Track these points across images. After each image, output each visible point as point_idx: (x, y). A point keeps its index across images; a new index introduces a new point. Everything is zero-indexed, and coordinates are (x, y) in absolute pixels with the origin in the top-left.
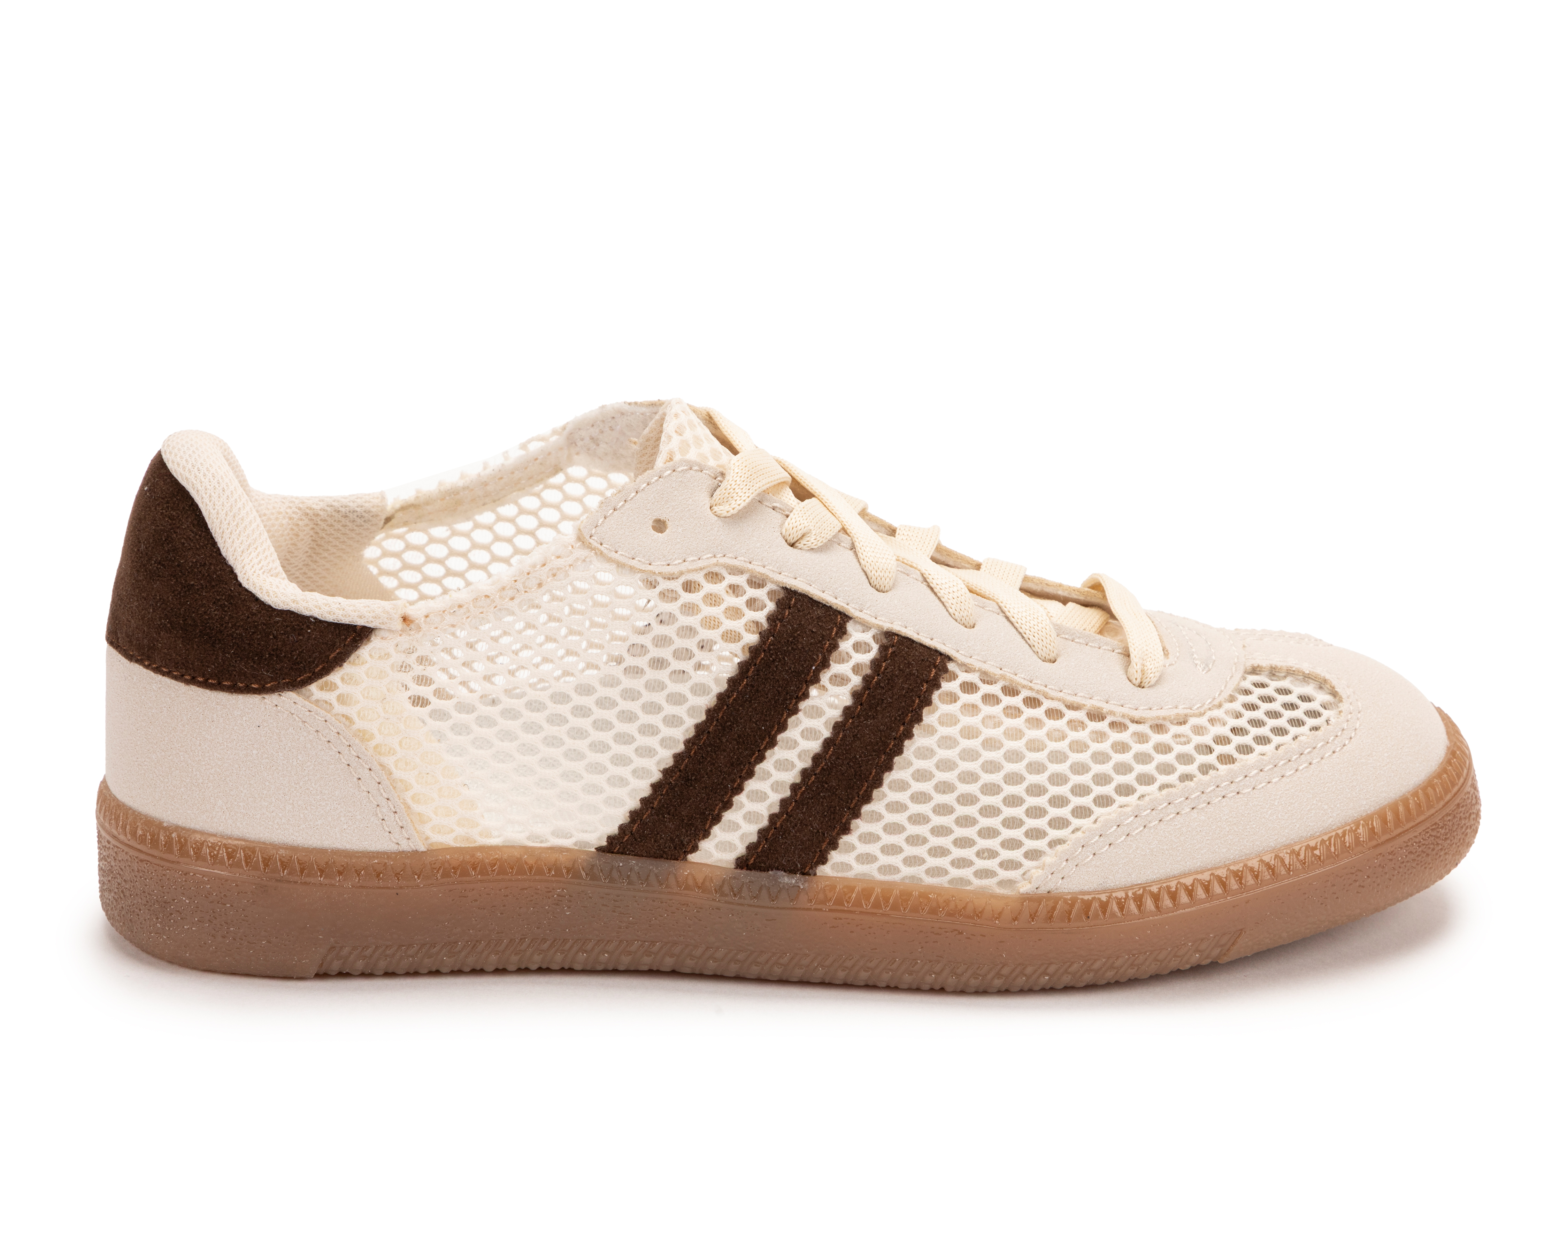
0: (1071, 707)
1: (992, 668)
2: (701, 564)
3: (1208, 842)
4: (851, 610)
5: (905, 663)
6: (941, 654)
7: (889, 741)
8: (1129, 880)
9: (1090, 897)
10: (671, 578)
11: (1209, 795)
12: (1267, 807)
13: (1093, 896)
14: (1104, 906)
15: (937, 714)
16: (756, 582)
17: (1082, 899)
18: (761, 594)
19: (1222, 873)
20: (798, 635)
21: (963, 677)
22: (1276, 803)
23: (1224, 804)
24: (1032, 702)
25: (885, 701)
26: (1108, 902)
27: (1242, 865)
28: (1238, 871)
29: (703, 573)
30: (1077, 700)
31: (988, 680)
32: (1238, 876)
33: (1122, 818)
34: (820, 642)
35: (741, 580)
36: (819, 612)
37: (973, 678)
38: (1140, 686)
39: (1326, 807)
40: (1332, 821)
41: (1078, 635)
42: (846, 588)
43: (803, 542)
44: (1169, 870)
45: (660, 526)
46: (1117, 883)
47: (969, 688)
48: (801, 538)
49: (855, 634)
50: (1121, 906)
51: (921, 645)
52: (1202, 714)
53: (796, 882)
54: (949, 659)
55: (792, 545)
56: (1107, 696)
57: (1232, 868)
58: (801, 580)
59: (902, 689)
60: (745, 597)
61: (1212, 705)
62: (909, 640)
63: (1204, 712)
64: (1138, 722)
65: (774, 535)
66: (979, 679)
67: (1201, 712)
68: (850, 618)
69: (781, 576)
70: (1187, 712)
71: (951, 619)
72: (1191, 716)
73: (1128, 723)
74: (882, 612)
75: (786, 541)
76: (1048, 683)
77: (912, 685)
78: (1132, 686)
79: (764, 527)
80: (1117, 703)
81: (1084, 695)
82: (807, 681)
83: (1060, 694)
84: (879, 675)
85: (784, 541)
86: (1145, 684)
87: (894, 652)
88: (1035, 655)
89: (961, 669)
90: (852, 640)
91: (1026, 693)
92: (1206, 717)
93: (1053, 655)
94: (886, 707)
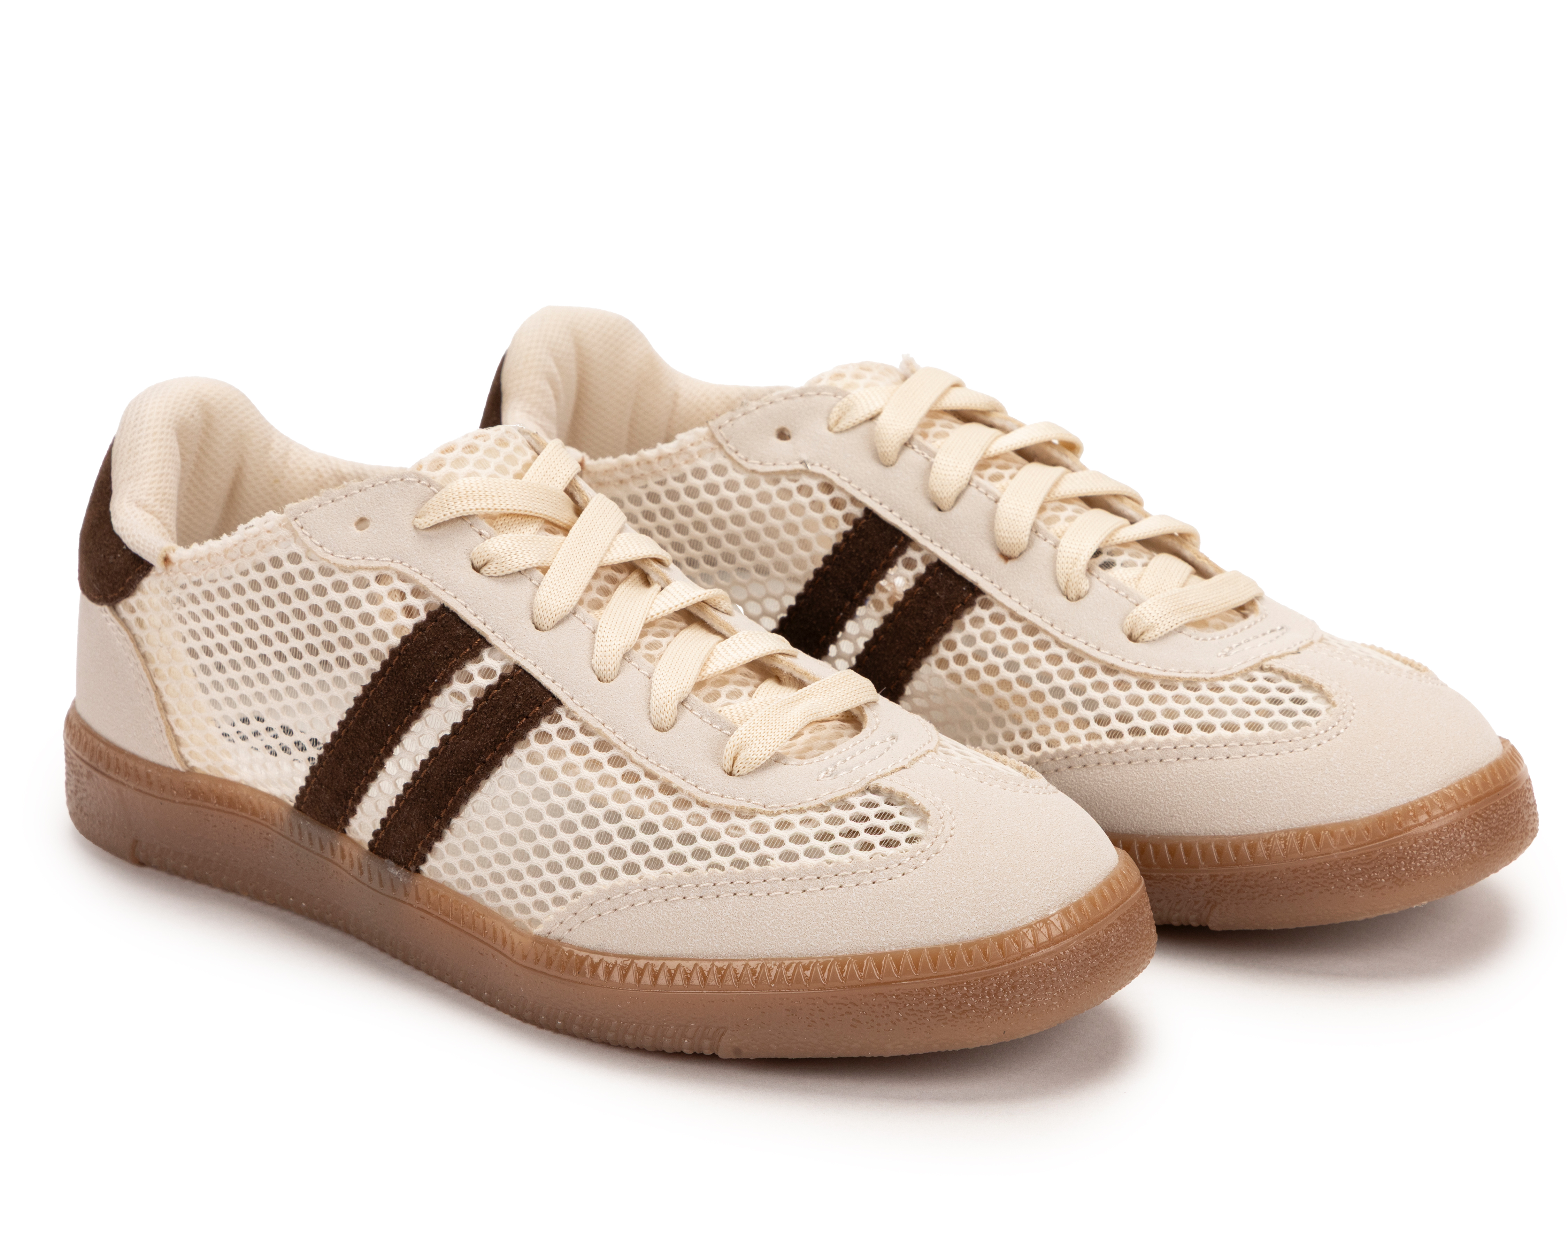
0: (650, 775)
1: (594, 723)
2: (376, 564)
3: (703, 933)
4: (491, 638)
5: (513, 696)
6: (553, 697)
7: (477, 764)
8: (625, 949)
9: (584, 954)
10: (345, 570)
11: (719, 888)
12: (772, 915)
13: (588, 954)
14: (594, 967)
15: (526, 751)
16: (417, 592)
17: (577, 955)
18: (419, 604)
19: (706, 966)
20: (431, 647)
21: (566, 722)
22: (783, 915)
23: (731, 900)
24: (617, 762)
25: (484, 726)
26: (598, 964)
27: (726, 963)
28: (722, 968)
29: (375, 574)
30: (655, 770)
31: (586, 730)
32: (722, 973)
33: (630, 887)
34: (447, 658)
35: (406, 588)
36: (460, 632)
37: (574, 726)
38: (730, 774)
39: (835, 932)
40: (839, 948)
41: (708, 714)
42: (499, 617)
43: (485, 568)
44: (661, 949)
45: (362, 522)
46: (614, 948)
47: (565, 733)
48: (485, 564)
49: (488, 660)
50: (609, 972)
51: (540, 684)
52: (773, 814)
53: (399, 875)
54: (559, 703)
55: (477, 570)
56: (687, 774)
57: (716, 963)
58: (460, 600)
59: (501, 718)
60: (404, 603)
61: (792, 808)
62: (530, 676)
63: (779, 813)
64: (704, 805)
65: (465, 556)
66: (579, 728)
67: (775, 812)
68: (489, 645)
69: (443, 592)
70: (760, 808)
71: (590, 669)
72: (761, 813)
73: (694, 804)
74: (521, 647)
75: (473, 564)
76: (639, 748)
77: (510, 717)
78: (721, 771)
79: (456, 546)
80: (693, 783)
81: (666, 768)
82: (428, 691)
83: (644, 761)
84: (487, 700)
85: (470, 563)
86: (735, 772)
87: (508, 683)
88: (649, 721)
89: (567, 715)
90: (481, 664)
91: (615, 753)
92: (777, 819)
93: (665, 725)
94: (483, 731)
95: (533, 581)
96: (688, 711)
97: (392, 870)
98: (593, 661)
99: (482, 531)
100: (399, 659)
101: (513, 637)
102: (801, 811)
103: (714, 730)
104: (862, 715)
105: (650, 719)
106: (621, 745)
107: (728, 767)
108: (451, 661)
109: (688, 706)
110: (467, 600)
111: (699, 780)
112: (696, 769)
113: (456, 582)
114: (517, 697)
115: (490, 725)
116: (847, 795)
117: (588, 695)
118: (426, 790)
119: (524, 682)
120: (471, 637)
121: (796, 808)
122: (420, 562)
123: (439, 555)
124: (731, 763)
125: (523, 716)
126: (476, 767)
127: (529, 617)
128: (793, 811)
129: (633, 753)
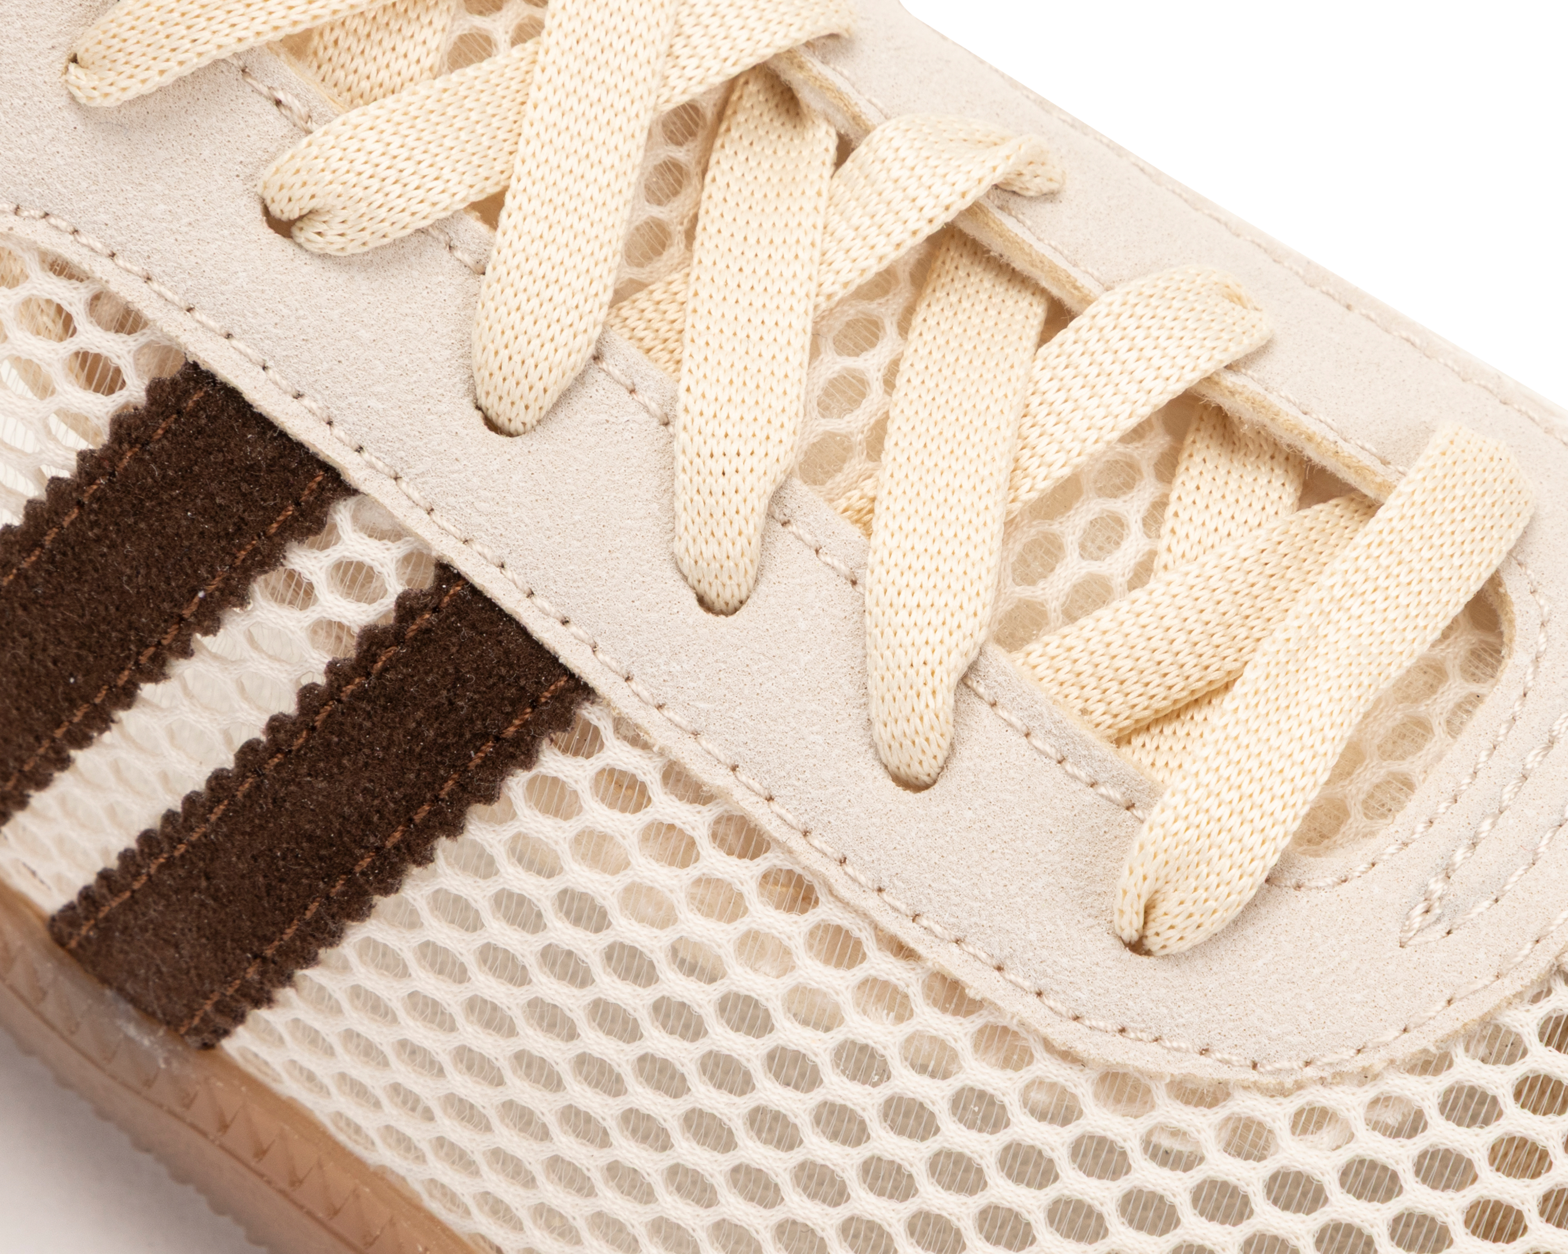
0: (895, 947)
1: (702, 762)
5: (446, 673)
6: (571, 676)
7: (358, 852)
18: (120, 351)
20: (174, 498)
21: (616, 754)
24: (788, 892)
30: (909, 934)
34: (228, 535)
35: (72, 298)
37: (644, 767)
38: (1138, 947)
41: (1049, 725)
42: (373, 402)
47: (621, 790)
51: (523, 631)
52: (1282, 1092)
53: (153, 1045)
54: (587, 694)
55: (281, 228)
56: (1007, 951)
58: (241, 346)
59: (416, 736)
60: (72, 345)
61: (1338, 1068)
62: (491, 605)
63: (1300, 1086)
64: (1068, 1056)
65: (237, 184)
66: (658, 777)
67: (1289, 1082)
68: (350, 491)
69: (186, 320)
70: (1242, 1076)
71: (669, 572)
72: (1246, 1088)
73: (1039, 1052)
74: (451, 500)
75: (266, 211)
76: (850, 856)
77: (444, 735)
78: (1109, 941)
79: (206, 153)
80: (1027, 984)
81: (938, 929)
82: (181, 619)
83: (870, 903)
84: (368, 675)
85: (259, 209)
86: (1152, 943)
87: (428, 631)
88: (870, 755)
89: (617, 730)
90: (335, 553)
91: (777, 862)
92: (1292, 1104)
93: (921, 772)
94: (366, 765)
95: (458, 254)
96: (985, 708)
97: (132, 1030)
98: (679, 547)
99: (280, 96)
100: (80, 518)
101: (421, 468)
102: (1366, 1076)
103: (1075, 786)
104: (1497, 593)
105: (873, 746)
106: (796, 842)
107: (1130, 934)
108: (241, 547)
109: (981, 690)
110: (267, 345)
111: (1045, 974)
112: (1033, 936)
113: (224, 282)
114: (459, 678)
115: (386, 749)
116: (1498, 1007)
117: (675, 668)
118: (208, 878)
119: (473, 627)
120: (294, 472)
121: (1348, 1068)
122: (104, 217)
123: (159, 187)
124: (1138, 922)
125: (484, 736)
126: (357, 860)
127: (462, 388)
128: (1339, 1077)
129: (833, 872)
